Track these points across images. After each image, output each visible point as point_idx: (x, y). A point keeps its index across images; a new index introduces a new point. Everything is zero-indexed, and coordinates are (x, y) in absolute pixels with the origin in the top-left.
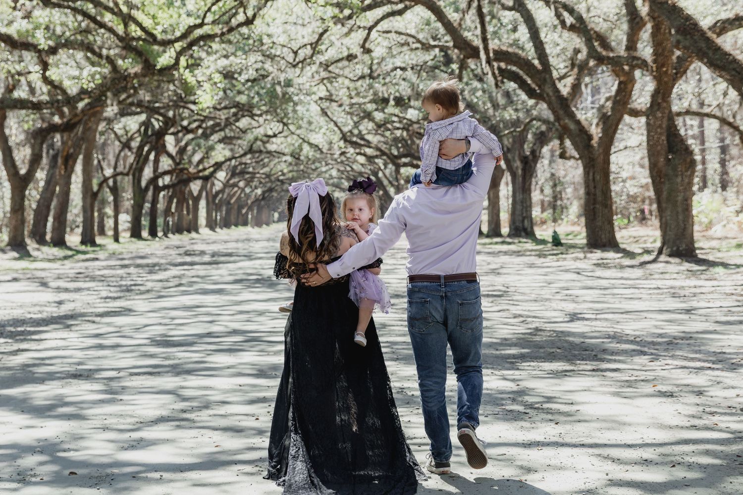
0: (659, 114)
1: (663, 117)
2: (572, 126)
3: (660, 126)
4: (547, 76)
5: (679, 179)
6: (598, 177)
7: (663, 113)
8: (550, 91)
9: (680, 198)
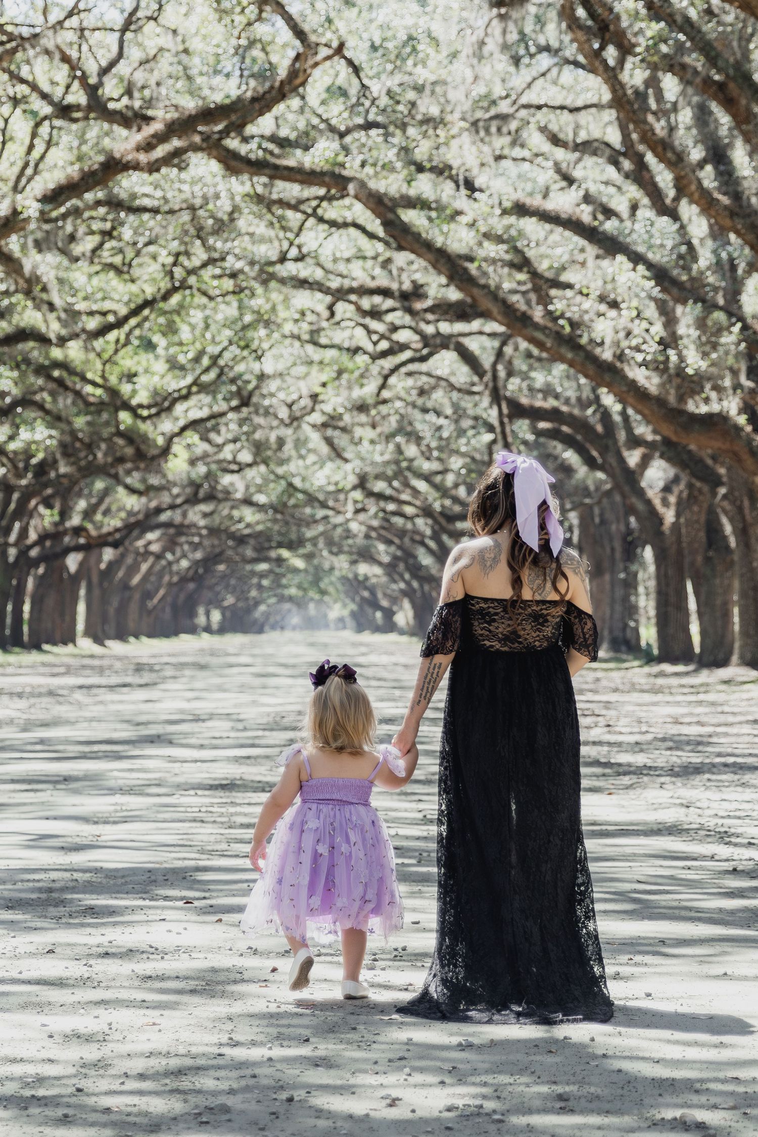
0: (696, 508)
1: (700, 512)
2: (640, 506)
3: (697, 522)
4: (610, 443)
5: (717, 581)
6: (670, 572)
7: (700, 507)
8: (613, 461)
9: (719, 602)
